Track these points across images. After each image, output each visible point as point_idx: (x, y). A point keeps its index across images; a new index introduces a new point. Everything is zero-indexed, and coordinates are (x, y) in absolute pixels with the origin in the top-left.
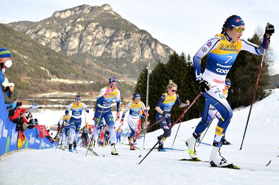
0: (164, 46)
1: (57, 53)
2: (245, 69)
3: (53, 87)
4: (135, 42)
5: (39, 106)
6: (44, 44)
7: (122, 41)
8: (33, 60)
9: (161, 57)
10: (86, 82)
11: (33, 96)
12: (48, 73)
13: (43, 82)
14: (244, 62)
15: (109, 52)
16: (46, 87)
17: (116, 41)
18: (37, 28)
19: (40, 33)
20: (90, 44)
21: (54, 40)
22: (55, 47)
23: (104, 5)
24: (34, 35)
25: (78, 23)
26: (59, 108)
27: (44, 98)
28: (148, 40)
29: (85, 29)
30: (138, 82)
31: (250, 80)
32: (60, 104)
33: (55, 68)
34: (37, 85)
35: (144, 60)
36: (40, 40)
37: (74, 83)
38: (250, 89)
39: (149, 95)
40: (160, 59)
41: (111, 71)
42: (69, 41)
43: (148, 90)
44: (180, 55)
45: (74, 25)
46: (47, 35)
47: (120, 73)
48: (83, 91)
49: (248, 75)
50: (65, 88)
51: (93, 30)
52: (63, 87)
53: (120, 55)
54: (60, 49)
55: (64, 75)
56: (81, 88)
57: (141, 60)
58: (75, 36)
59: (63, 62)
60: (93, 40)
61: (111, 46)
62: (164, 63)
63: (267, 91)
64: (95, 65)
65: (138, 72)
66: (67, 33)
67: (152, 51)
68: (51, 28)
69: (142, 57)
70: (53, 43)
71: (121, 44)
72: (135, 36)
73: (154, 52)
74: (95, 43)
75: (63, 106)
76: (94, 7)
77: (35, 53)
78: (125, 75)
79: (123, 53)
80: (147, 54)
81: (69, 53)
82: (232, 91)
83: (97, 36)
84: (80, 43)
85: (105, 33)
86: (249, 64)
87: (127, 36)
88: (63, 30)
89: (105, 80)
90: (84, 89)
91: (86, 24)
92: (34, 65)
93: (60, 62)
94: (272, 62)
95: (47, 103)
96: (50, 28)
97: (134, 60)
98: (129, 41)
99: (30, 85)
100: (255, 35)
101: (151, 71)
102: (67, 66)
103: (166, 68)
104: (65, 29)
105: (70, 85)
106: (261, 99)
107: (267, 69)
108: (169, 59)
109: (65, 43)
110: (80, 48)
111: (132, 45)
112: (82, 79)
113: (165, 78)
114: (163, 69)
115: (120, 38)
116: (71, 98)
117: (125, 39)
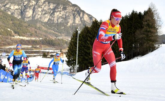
0: (89, 15)
1: (18, 19)
2: (142, 31)
3: (16, 42)
4: (70, 13)
5: (7, 54)
6: (10, 13)
7: (61, 12)
8: (3, 24)
9: (87, 22)
11: (3, 47)
12: (13, 32)
13: (9, 38)
14: (141, 26)
15: (52, 19)
16: (11, 42)
17: (57, 12)
18: (5, 3)
19: (7, 6)
20: (40, 13)
21: (17, 11)
22: (17, 15)
24: (3, 8)
27: (10, 49)
28: (78, 11)
29: (36, 4)
30: (72, 39)
31: (146, 38)
33: (17, 29)
34: (6, 41)
35: (76, 24)
36: (7, 11)
37: (30, 39)
38: (145, 44)
39: (78, 48)
40: (86, 24)
41: (53, 32)
42: (26, 12)
43: (78, 44)
44: (99, 21)
45: (29, 1)
46: (12, 7)
47: (60, 33)
48: (35, 45)
49: (144, 35)
50: (24, 43)
51: (42, 4)
52: (22, 42)
53: (60, 21)
54: (20, 17)
55: (23, 34)
56: (34, 43)
57: (74, 24)
58: (30, 9)
59: (22, 25)
60: (42, 11)
61: (54, 15)
62: (89, 27)
63: (157, 46)
64: (43, 28)
65: (72, 32)
66: (25, 6)
67: (81, 18)
68: (14, 3)
69: (74, 22)
70: (16, 13)
71: (60, 13)
72: (70, 9)
73: (82, 19)
74: (43, 13)
77: (4, 19)
78: (63, 34)
79: (62, 19)
80: (78, 20)
81: (26, 20)
82: (133, 45)
83: (45, 8)
84: (33, 13)
85: (50, 6)
86: (145, 27)
87: (65, 9)
88: (22, 4)
89: (49, 37)
90: (36, 43)
91: (37, 0)
92: (3, 27)
93: (20, 25)
94: (160, 26)
97: (69, 24)
98: (66, 12)
100: (150, 9)
101: (80, 32)
102: (25, 28)
103: (90, 30)
104: (24, 4)
105: (27, 40)
106: (152, 51)
107: (157, 31)
108: (92, 24)
109: (23, 13)
110: (33, 17)
111: (67, 15)
112: (35, 37)
113: (89, 37)
114: (88, 30)
115: (59, 10)
116: (27, 49)
117: (63, 10)
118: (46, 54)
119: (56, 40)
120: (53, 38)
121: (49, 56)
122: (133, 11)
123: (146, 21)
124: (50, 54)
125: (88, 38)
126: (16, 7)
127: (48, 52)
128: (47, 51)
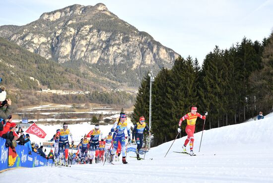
0: (167, 49)
1: (47, 61)
2: (261, 74)
3: (45, 99)
4: (135, 46)
5: (29, 121)
6: (32, 51)
7: (119, 45)
8: (21, 69)
9: (165, 62)
10: (81, 93)
11: (23, 109)
12: (39, 83)
13: (33, 93)
14: (260, 65)
15: (106, 58)
16: (37, 99)
17: (113, 46)
18: (24, 33)
19: (27, 38)
20: (84, 49)
21: (44, 46)
22: (45, 54)
23: (98, 5)
24: (20, 41)
25: (69, 26)
26: (52, 122)
27: (36, 111)
28: (149, 43)
29: (77, 33)
30: (140, 92)
31: (267, 87)
32: (53, 117)
33: (45, 78)
34: (27, 98)
36: (27, 46)
37: (68, 94)
38: (267, 96)
39: (152, 106)
40: (163, 65)
41: (108, 80)
42: (61, 47)
43: (150, 100)
44: (186, 60)
45: (65, 28)
46: (35, 40)
47: (119, 81)
48: (78, 103)
49: (265, 81)
50: (58, 100)
51: (86, 34)
52: (55, 99)
53: (118, 60)
54: (50, 56)
55: (57, 86)
56: (75, 99)
57: (142, 66)
58: (67, 41)
59: (54, 70)
60: (88, 45)
61: (107, 51)
62: (168, 69)
64: (91, 73)
65: (139, 80)
66: (57, 37)
67: (154, 56)
68: (39, 33)
69: (143, 63)
70: (42, 50)
71: (119, 48)
72: (135, 40)
73: (157, 57)
74: (90, 48)
75: (56, 120)
76: (87, 7)
77: (22, 61)
78: (124, 84)
79: (122, 58)
80: (149, 59)
81: (61, 61)
82: (246, 98)
83: (92, 40)
84: (73, 49)
85: (100, 36)
86: (266, 67)
87: (126, 40)
88: (53, 34)
89: (102, 90)
90: (79, 100)
91: (79, 27)
92: (22, 75)
93: (51, 71)
95: (39, 116)
96: (37, 32)
98: (128, 45)
99: (19, 97)
100: (272, 35)
101: (154, 78)
102: (59, 75)
103: (171, 74)
104: (55, 33)
105: (64, 96)
108: (173, 65)
109: (55, 49)
110: (73, 55)
111: (131, 50)
112: (77, 89)
113: (170, 86)
114: (167, 75)
115: (117, 42)
116: (65, 110)
117: (123, 43)
118: (98, 118)
119: (113, 94)
120: (108, 90)
121: (103, 122)
122: (245, 40)
123: (268, 56)
124: (104, 118)
125: (168, 88)
126: (43, 40)
127: (101, 115)
128: (99, 112)
